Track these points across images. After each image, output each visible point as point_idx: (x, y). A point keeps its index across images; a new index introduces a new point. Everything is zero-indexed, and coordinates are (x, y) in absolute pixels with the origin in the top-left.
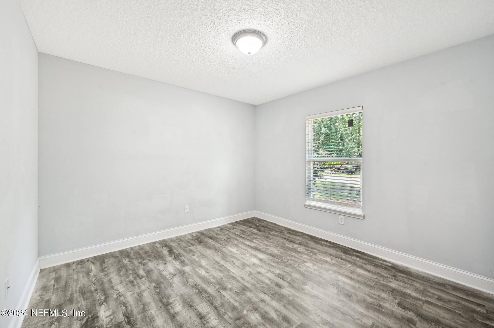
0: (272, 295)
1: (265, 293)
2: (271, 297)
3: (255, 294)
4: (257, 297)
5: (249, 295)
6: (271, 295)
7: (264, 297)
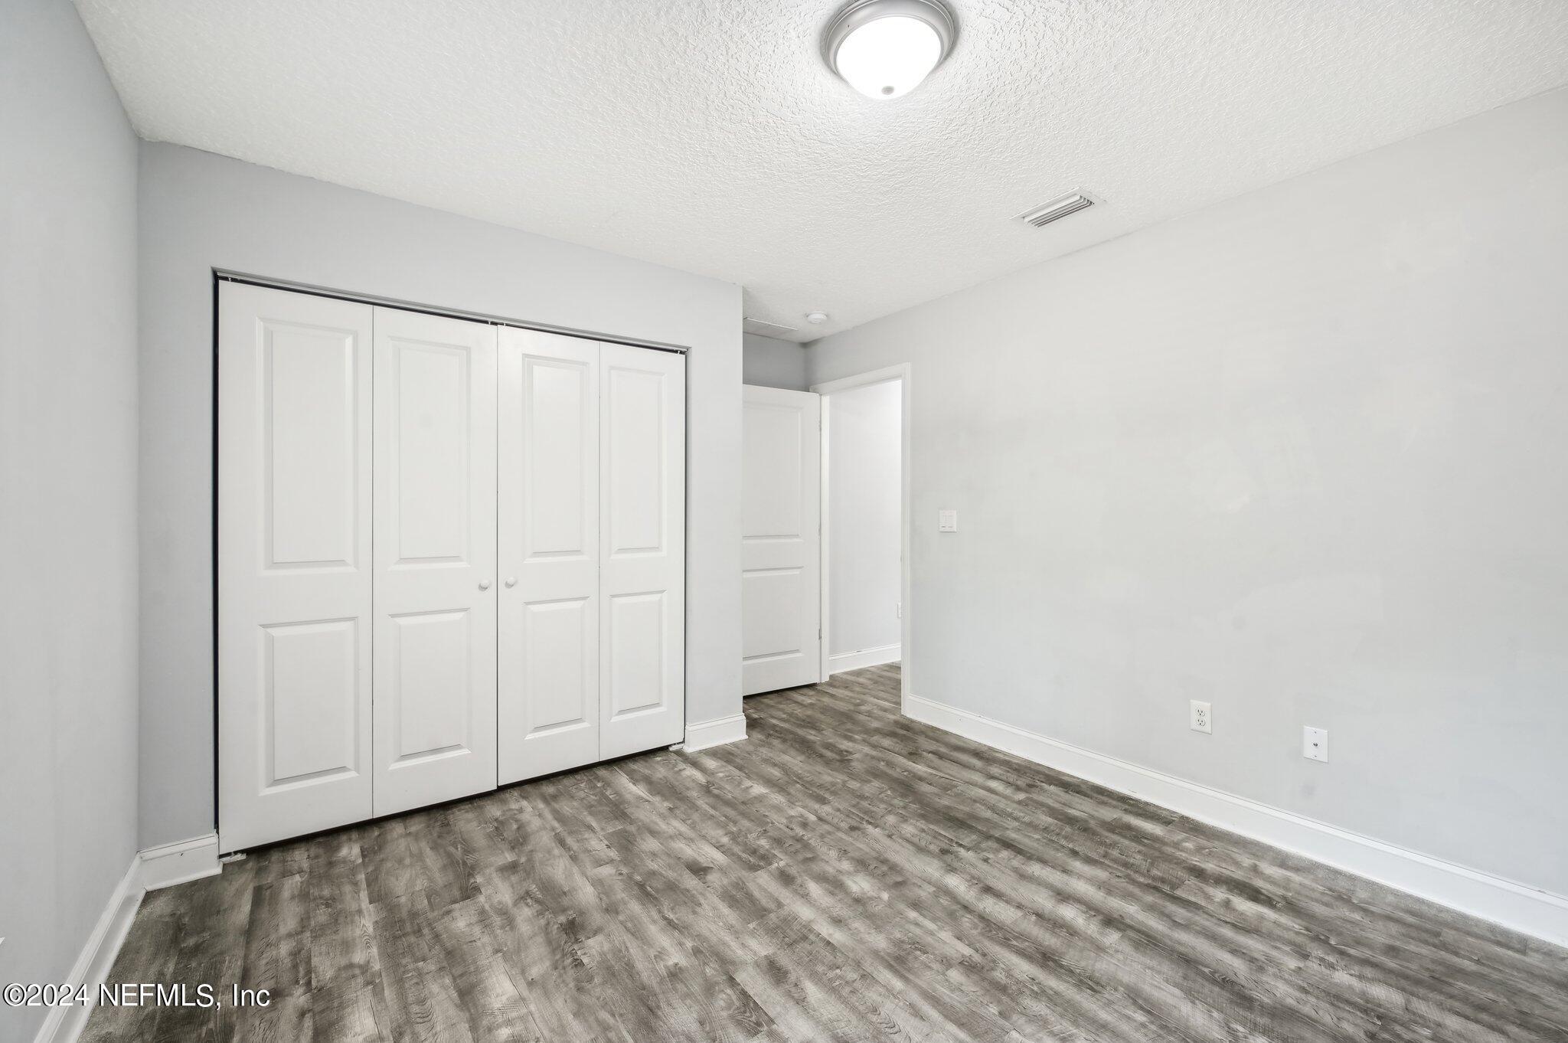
0: (805, 938)
1: (829, 943)
2: (811, 931)
3: (861, 941)
4: (853, 933)
5: (879, 941)
6: (812, 937)
7: (831, 931)
